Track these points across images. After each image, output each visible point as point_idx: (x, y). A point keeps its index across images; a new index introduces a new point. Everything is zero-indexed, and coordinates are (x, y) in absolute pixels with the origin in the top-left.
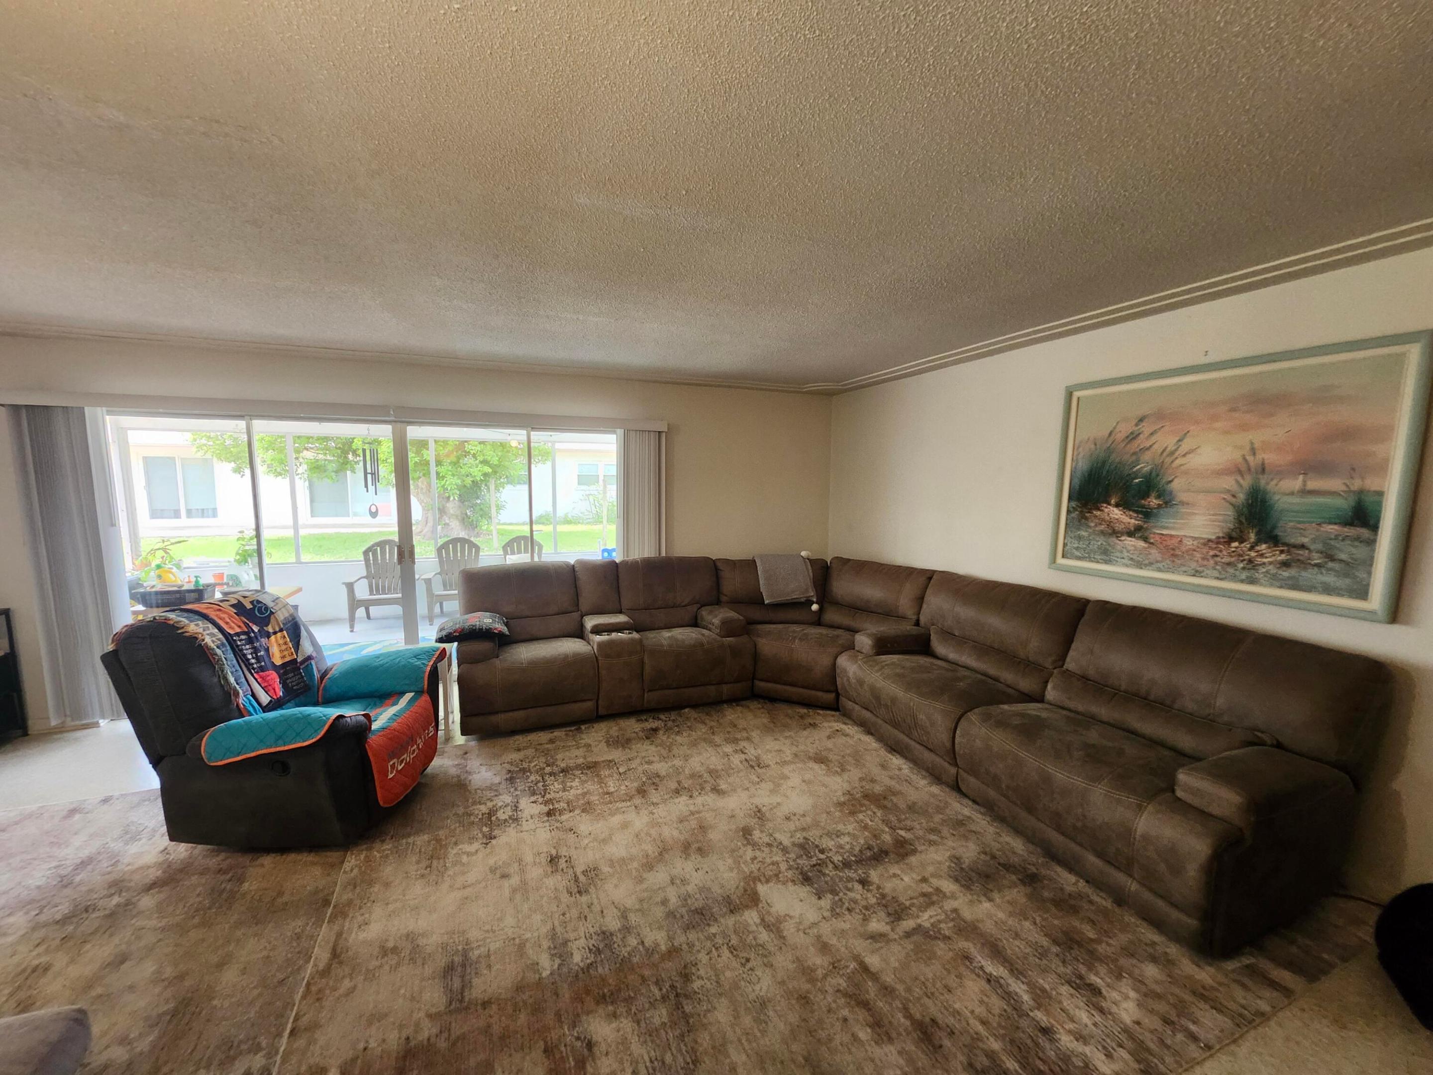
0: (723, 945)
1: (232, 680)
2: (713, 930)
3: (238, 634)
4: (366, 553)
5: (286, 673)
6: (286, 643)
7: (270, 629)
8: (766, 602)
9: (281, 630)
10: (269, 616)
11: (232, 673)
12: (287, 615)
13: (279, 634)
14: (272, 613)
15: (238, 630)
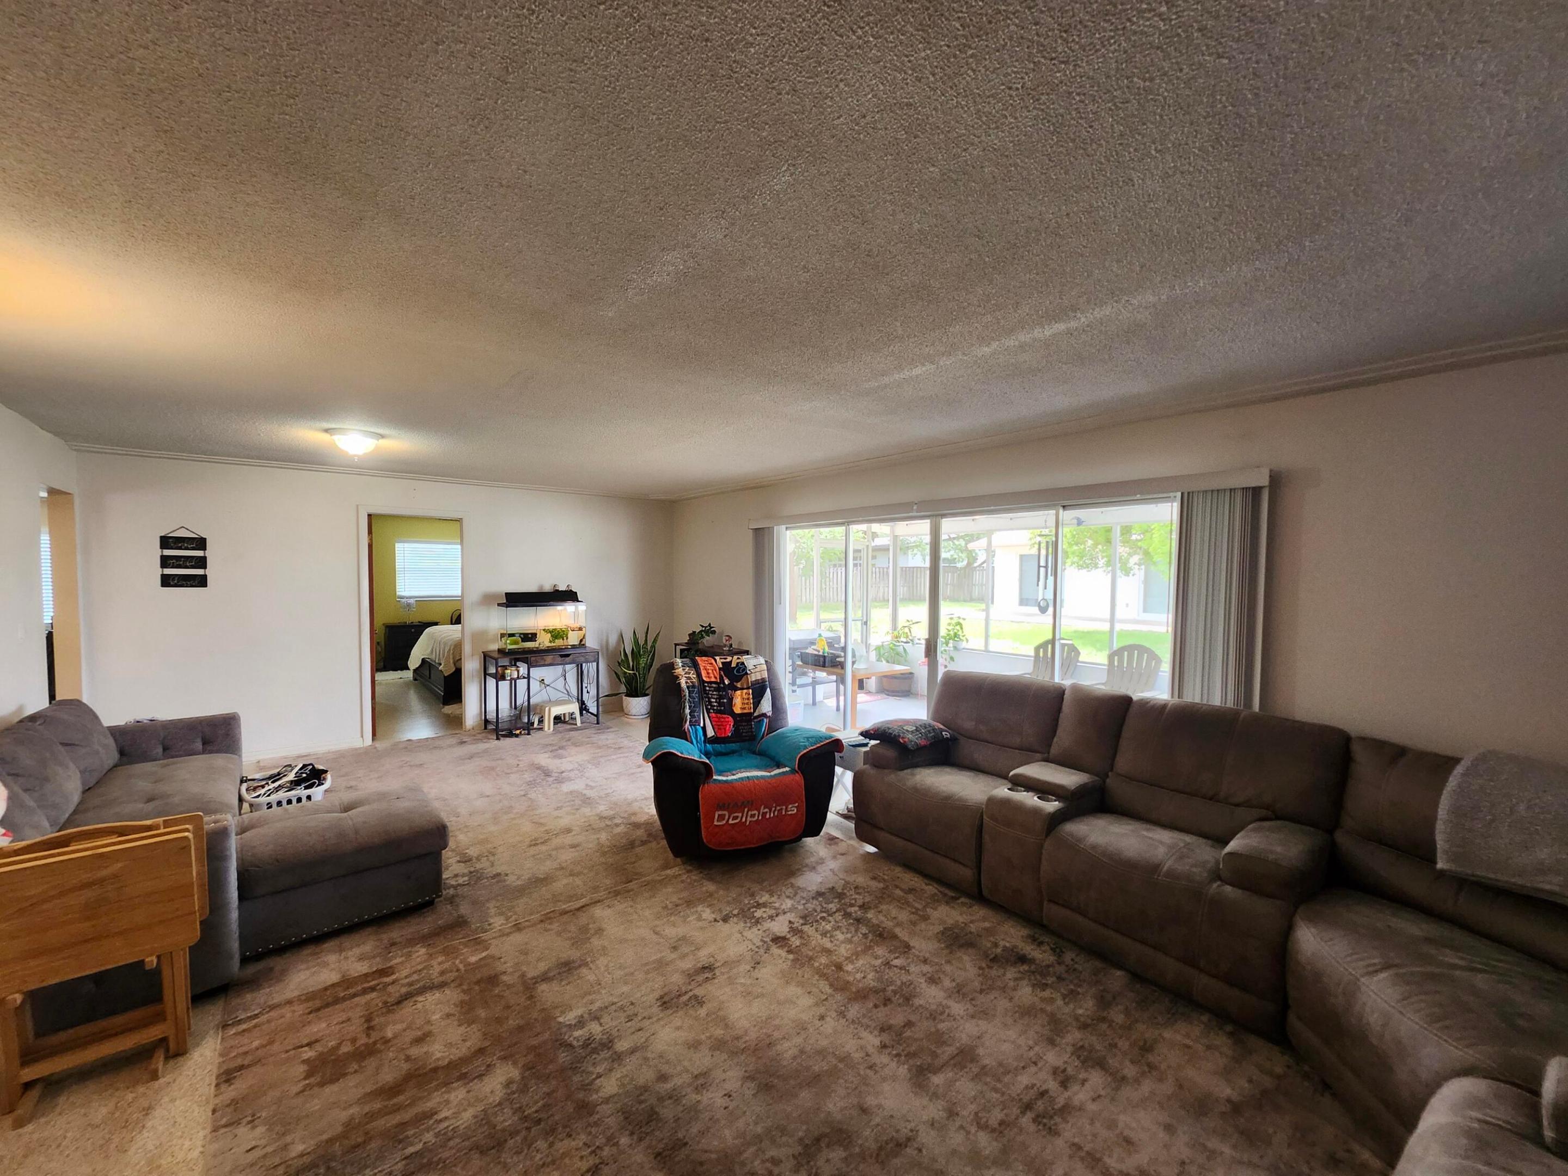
0: (601, 1158)
1: (687, 711)
2: (624, 1141)
3: (711, 683)
4: (1037, 649)
5: (741, 721)
6: (748, 699)
7: (739, 685)
8: (1440, 865)
9: (748, 688)
10: (743, 676)
11: (690, 707)
12: (759, 678)
13: (745, 691)
14: (747, 674)
15: (713, 680)
